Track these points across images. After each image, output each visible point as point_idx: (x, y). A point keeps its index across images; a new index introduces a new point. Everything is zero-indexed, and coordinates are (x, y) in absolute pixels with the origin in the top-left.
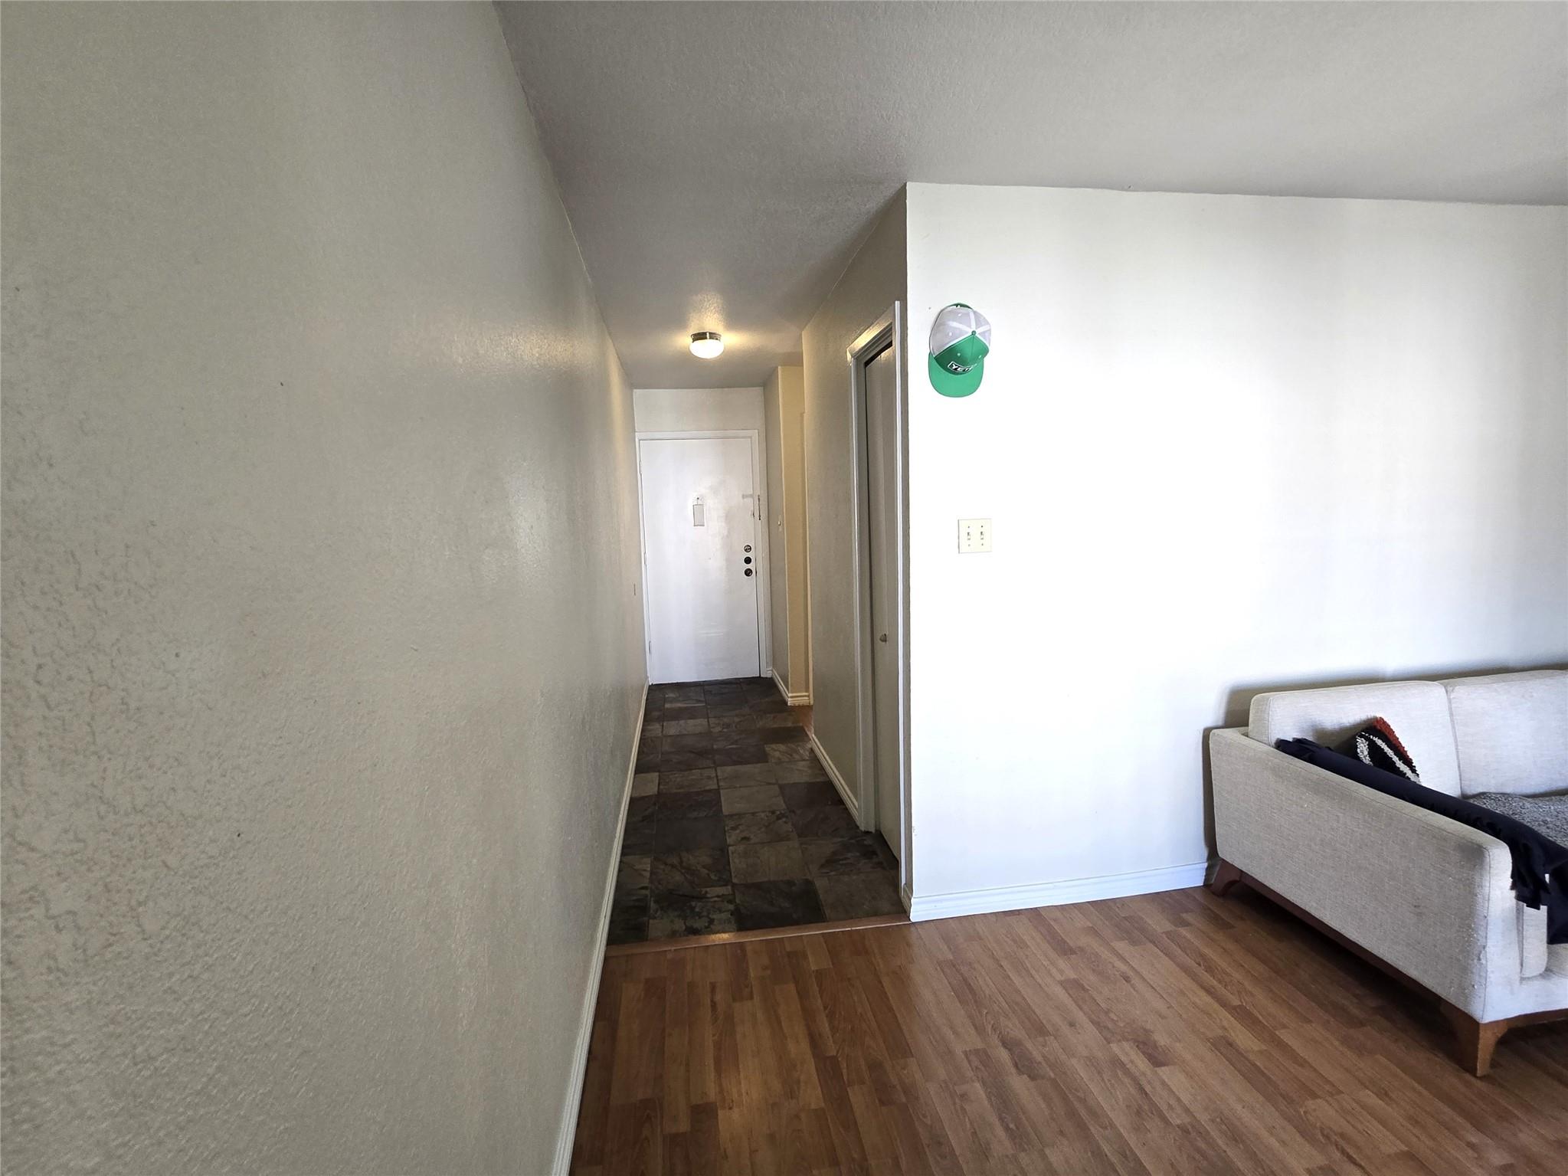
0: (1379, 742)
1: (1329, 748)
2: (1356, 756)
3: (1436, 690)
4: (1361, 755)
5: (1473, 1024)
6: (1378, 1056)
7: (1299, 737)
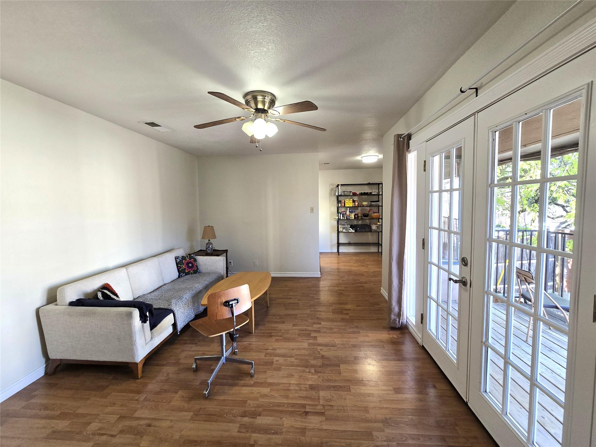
0: (106, 291)
1: (89, 299)
2: (98, 298)
3: (124, 270)
4: (99, 297)
5: (136, 364)
6: (113, 393)
7: (78, 298)
